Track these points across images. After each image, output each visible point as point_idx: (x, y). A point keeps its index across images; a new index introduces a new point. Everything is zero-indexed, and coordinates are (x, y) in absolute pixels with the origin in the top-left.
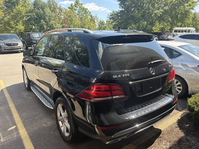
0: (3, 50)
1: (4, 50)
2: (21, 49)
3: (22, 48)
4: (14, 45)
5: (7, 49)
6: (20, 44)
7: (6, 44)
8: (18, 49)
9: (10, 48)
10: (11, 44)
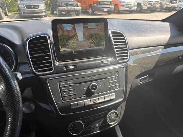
0: (22, 13)
1: (24, 13)
2: (42, 12)
3: (44, 12)
4: (35, 7)
5: (26, 12)
6: (42, 7)
7: (26, 6)
8: (39, 13)
9: (30, 12)
10: (31, 6)
